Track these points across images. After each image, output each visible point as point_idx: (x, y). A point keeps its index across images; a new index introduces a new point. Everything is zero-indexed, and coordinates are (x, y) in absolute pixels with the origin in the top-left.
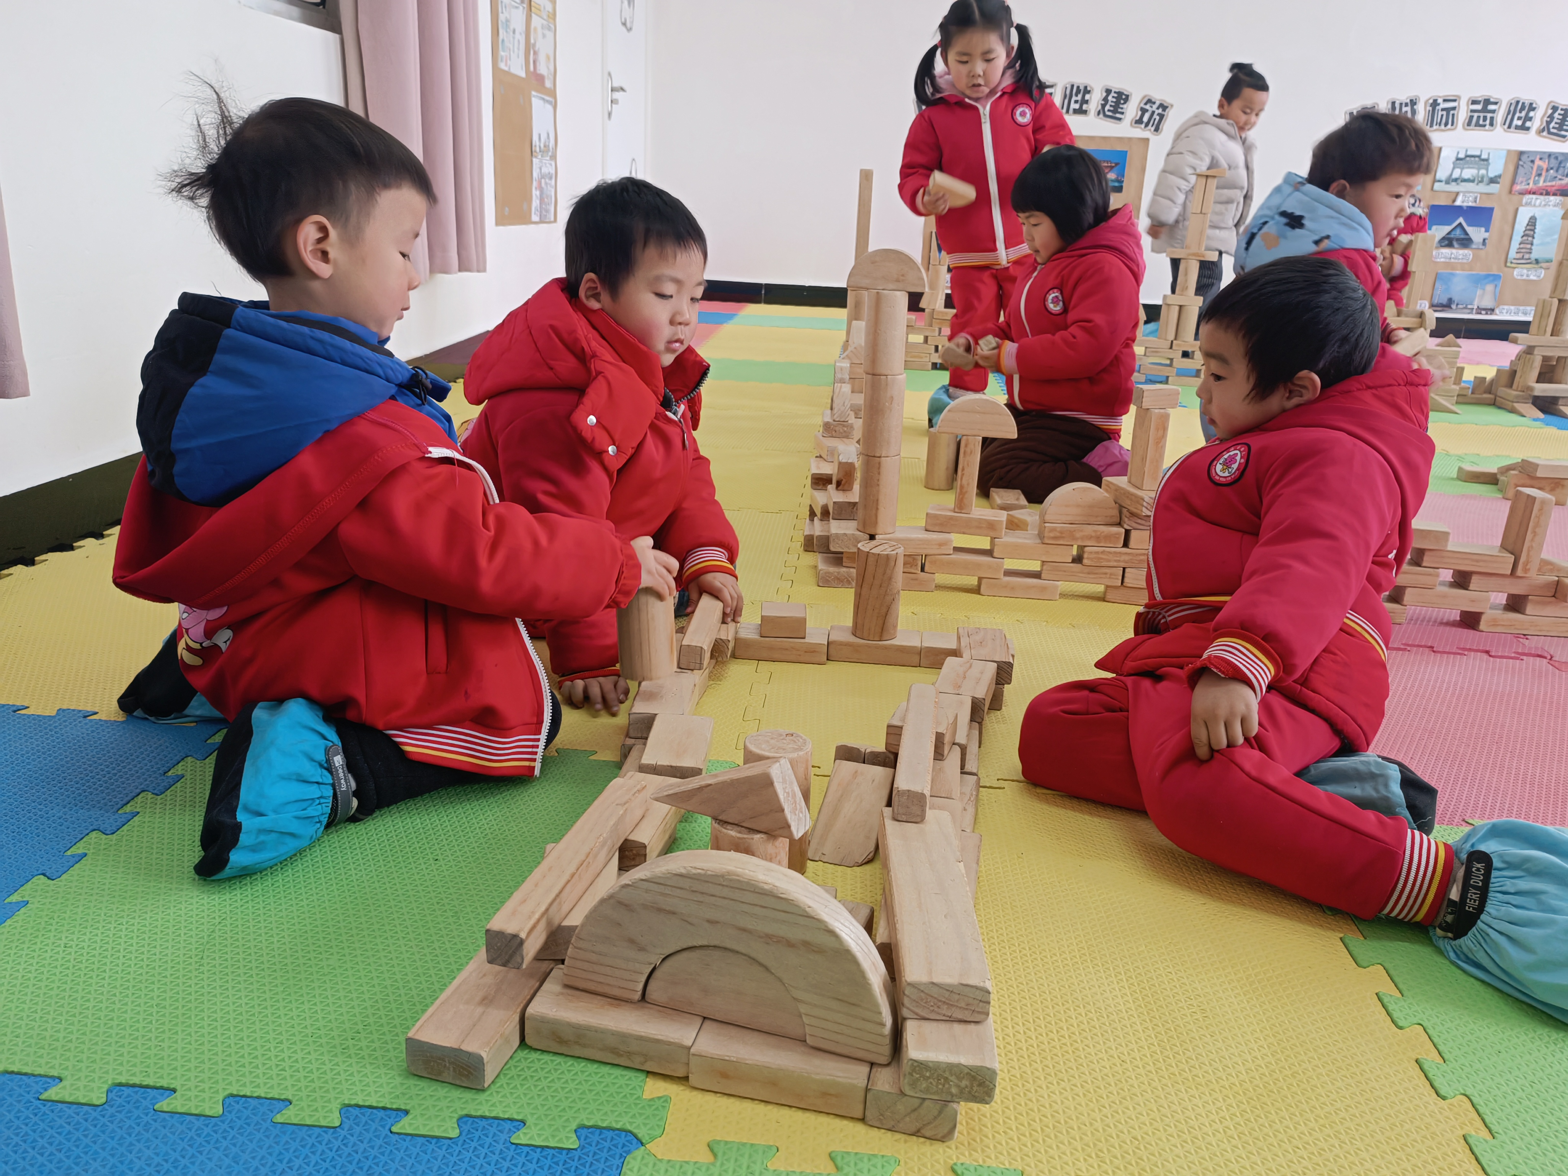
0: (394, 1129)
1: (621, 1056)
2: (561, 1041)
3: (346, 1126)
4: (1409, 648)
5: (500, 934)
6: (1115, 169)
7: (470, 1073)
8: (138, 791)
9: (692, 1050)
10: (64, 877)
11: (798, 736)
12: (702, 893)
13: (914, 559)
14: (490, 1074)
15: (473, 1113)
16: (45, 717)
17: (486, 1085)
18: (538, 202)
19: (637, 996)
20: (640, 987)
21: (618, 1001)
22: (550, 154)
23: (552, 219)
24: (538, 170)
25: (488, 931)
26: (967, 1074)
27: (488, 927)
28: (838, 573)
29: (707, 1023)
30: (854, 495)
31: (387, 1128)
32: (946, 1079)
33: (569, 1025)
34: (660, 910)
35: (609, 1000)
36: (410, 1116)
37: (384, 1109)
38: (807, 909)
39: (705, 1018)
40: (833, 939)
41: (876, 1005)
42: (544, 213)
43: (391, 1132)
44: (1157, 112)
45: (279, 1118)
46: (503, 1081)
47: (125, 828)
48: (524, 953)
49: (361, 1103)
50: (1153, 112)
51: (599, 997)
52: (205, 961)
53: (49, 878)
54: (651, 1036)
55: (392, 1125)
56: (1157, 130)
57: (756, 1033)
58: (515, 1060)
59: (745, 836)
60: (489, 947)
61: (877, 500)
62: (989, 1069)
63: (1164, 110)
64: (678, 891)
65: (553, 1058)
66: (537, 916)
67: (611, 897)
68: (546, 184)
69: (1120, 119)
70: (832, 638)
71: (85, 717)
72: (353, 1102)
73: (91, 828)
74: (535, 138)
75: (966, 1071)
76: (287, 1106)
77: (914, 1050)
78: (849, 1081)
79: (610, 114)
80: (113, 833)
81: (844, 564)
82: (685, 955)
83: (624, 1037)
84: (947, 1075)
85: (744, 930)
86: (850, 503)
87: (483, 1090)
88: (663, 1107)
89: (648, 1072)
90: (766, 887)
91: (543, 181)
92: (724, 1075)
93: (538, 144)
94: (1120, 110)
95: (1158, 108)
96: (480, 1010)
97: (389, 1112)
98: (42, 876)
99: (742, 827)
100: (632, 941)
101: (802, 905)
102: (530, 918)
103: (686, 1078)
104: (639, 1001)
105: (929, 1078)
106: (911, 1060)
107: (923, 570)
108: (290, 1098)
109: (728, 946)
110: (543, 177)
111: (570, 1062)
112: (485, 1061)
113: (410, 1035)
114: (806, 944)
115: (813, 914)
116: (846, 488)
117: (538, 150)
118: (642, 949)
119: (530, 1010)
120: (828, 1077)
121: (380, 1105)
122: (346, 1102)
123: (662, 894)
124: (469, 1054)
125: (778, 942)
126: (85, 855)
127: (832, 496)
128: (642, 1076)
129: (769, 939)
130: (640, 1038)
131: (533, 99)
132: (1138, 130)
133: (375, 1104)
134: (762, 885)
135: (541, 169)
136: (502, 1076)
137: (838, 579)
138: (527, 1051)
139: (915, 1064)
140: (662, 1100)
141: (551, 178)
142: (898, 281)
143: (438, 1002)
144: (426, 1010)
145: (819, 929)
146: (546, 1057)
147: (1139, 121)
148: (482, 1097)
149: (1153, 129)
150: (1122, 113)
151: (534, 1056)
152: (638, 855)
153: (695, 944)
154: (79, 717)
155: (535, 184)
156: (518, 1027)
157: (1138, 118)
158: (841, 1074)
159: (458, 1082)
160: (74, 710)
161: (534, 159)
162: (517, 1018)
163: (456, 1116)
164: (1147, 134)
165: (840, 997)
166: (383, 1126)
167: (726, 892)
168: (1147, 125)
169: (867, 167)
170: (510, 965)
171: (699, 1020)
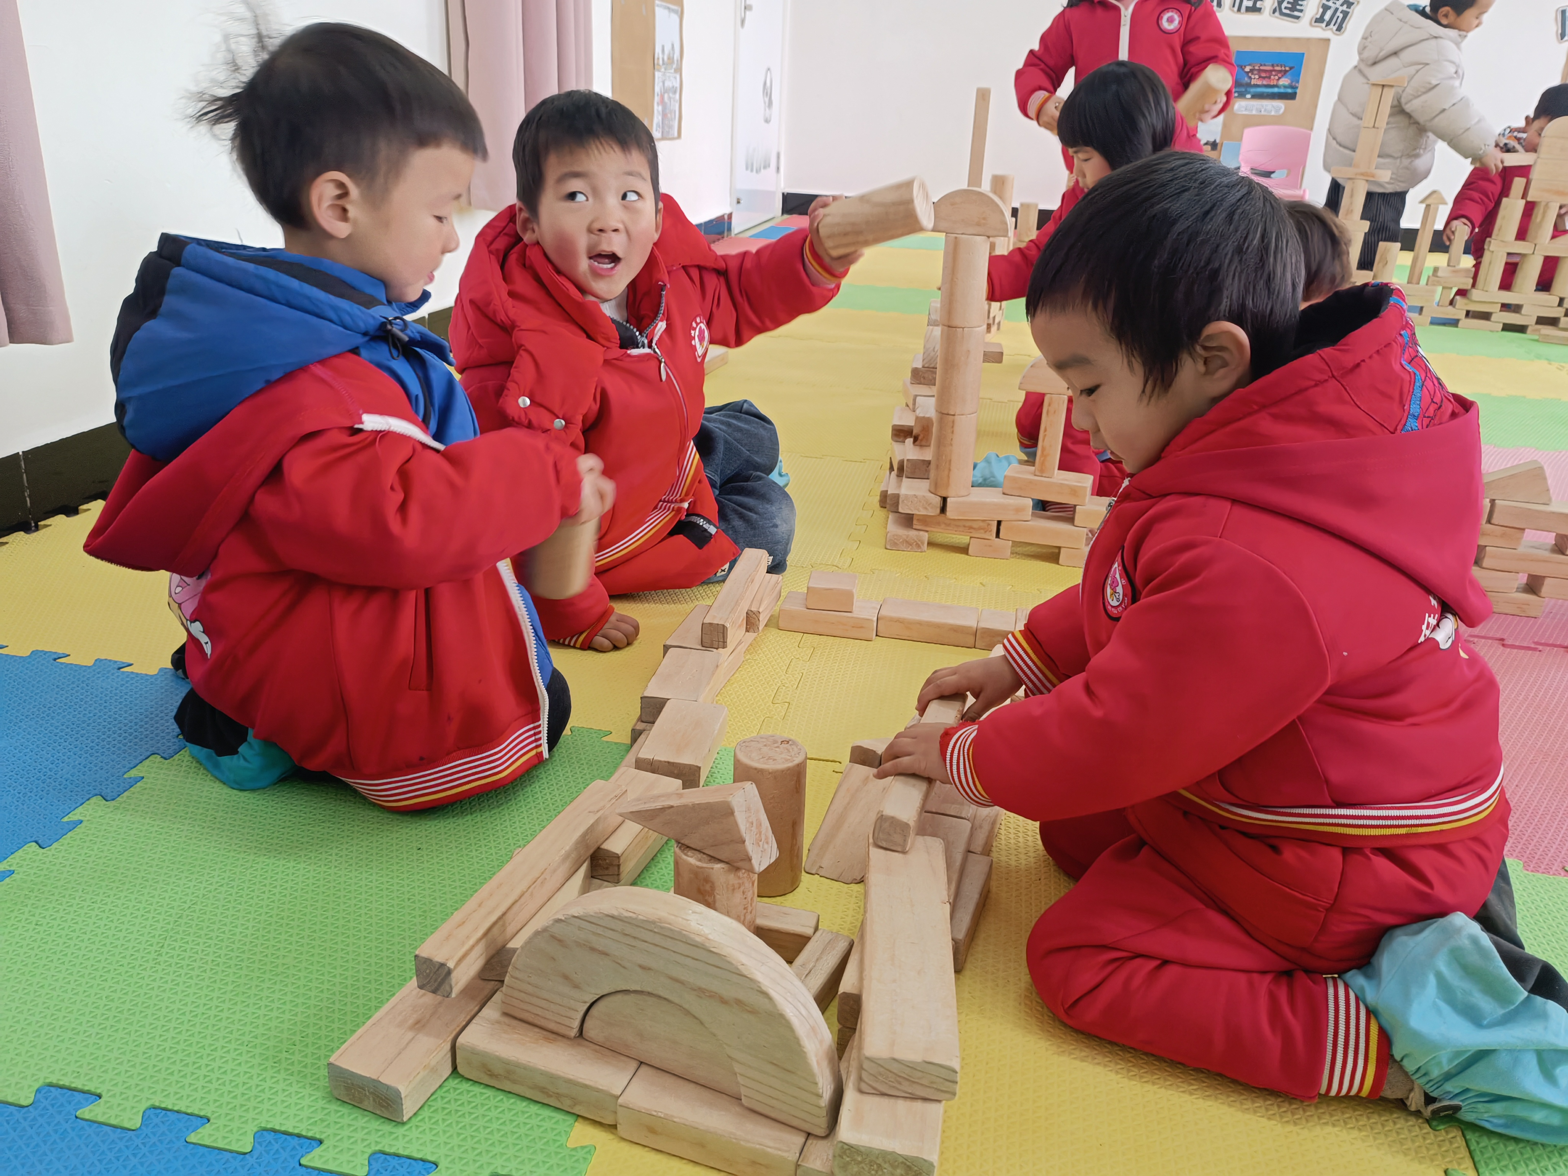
0: (303, 1162)
1: (551, 1096)
2: (492, 1075)
3: (256, 1154)
4: (1540, 648)
5: (428, 961)
6: (1288, 74)
7: (389, 1105)
8: (149, 753)
9: (620, 1101)
10: (55, 845)
11: (795, 743)
12: (635, 938)
13: (989, 525)
14: (409, 1108)
15: (387, 1150)
16: (81, 667)
17: (405, 1119)
18: (660, 118)
19: (574, 1033)
20: (576, 1024)
21: (554, 1035)
22: (674, 66)
23: (676, 134)
24: (661, 84)
25: (416, 956)
26: (902, 1163)
27: (417, 953)
28: (908, 536)
29: (644, 1069)
30: (927, 454)
31: (297, 1159)
32: (879, 1166)
33: (499, 1059)
34: (593, 949)
35: (545, 1033)
36: (323, 1147)
37: (299, 1136)
38: (740, 967)
39: (641, 1063)
40: (766, 1000)
41: (813, 1075)
42: (666, 129)
43: (300, 1165)
44: (1341, 9)
45: (193, 1138)
46: (426, 1113)
47: (126, 794)
48: (453, 982)
49: (277, 1128)
50: (1337, 9)
51: (537, 1030)
52: (164, 951)
53: (40, 846)
54: (580, 1080)
55: (302, 1156)
56: (1339, 29)
57: (692, 1086)
58: (445, 1089)
59: (705, 865)
60: (419, 972)
61: (950, 461)
62: (925, 1161)
63: (1349, 7)
64: (611, 932)
65: (484, 1091)
66: (471, 942)
67: (545, 930)
68: (670, 98)
69: (1298, 18)
70: (882, 613)
71: (119, 669)
72: (269, 1126)
73: (94, 792)
74: (658, 50)
75: (901, 1160)
76: (203, 1124)
77: (846, 1132)
78: (780, 1153)
79: (743, 22)
80: (113, 800)
81: (914, 527)
82: (619, 997)
83: (553, 1078)
84: (880, 1161)
85: (677, 980)
86: (924, 461)
87: (403, 1124)
88: (585, 1159)
89: (578, 1116)
90: (698, 939)
91: (666, 96)
92: (652, 1130)
93: (661, 56)
94: (1298, 7)
95: (1342, 5)
96: (410, 1035)
97: (303, 1141)
98: (34, 844)
99: (704, 853)
100: (566, 977)
101: (734, 962)
102: (463, 944)
103: (614, 1127)
104: (575, 1037)
105: (860, 1162)
106: (841, 1142)
107: (998, 535)
108: (209, 1115)
109: (661, 994)
110: (666, 90)
111: (501, 1096)
112: (403, 1096)
113: (332, 1060)
114: (739, 1002)
115: (746, 973)
116: (923, 443)
117: (661, 62)
118: (576, 986)
119: (460, 1040)
120: (758, 1146)
121: (296, 1131)
122: (263, 1125)
123: (594, 933)
124: (388, 1087)
125: (710, 997)
126: (81, 822)
127: (908, 451)
128: (570, 1120)
129: (700, 992)
130: (569, 1081)
131: (657, 9)
132: (1319, 29)
133: (291, 1130)
134: (692, 936)
135: (664, 83)
136: (426, 1108)
137: (907, 542)
138: (460, 1079)
139: (846, 1147)
140: (586, 1150)
141: (675, 92)
142: (978, 224)
143: (369, 1023)
144: (355, 1031)
145: (752, 989)
146: (477, 1089)
147: (1320, 20)
148: (401, 1130)
149: (1335, 28)
150: (1301, 11)
151: (465, 1086)
152: (611, 865)
153: (628, 988)
154: (114, 669)
155: (657, 99)
156: (449, 1055)
157: (1318, 16)
158: (771, 1144)
159: (378, 1112)
160: (110, 661)
161: (657, 73)
162: (448, 1046)
163: (369, 1151)
164: (1327, 33)
165: (775, 1062)
166: (293, 1157)
167: (657, 939)
168: (1328, 24)
169: (983, 85)
170: (439, 993)
171: (634, 1065)
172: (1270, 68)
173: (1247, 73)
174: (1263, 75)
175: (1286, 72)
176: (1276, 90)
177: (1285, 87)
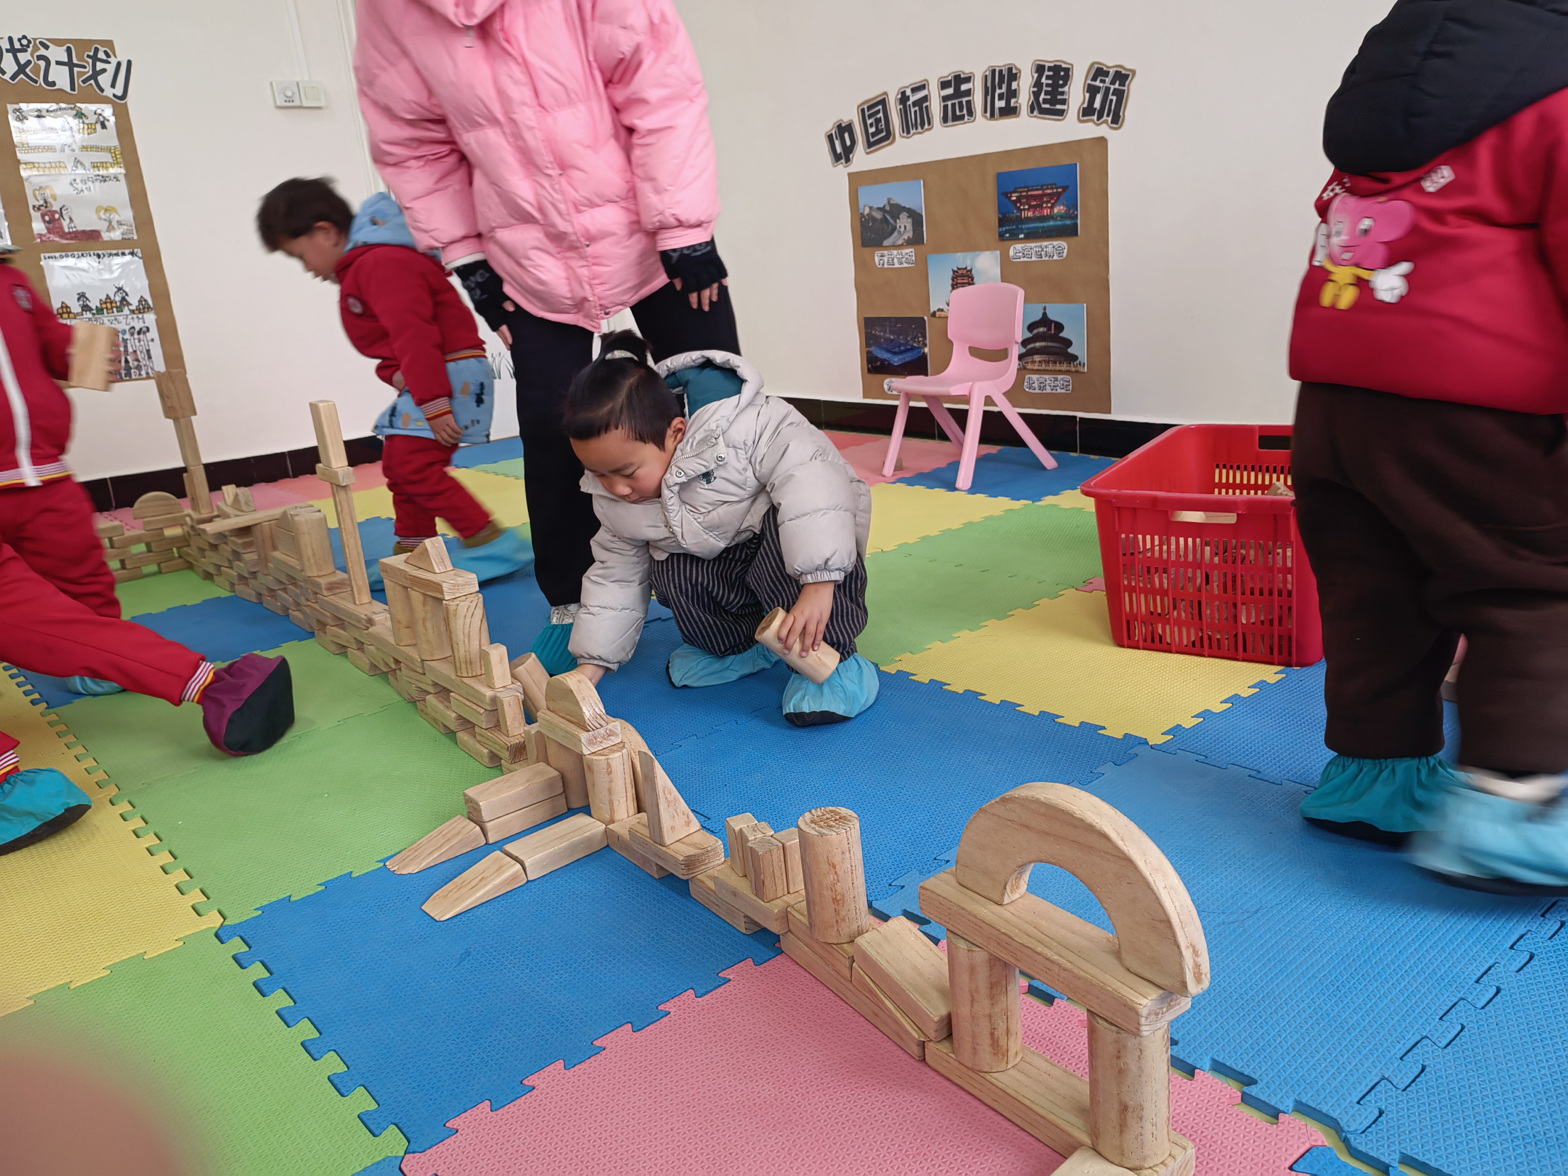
6: (1062, 197)
44: (1112, 87)
50: (1108, 89)
56: (1116, 120)
69: (1061, 113)
94: (1060, 97)
95: (1113, 82)
132: (1090, 125)
147: (1089, 111)
149: (1110, 119)
150: (1064, 102)
157: (1085, 105)
164: (1101, 129)
168: (1100, 115)
172: (1040, 192)
173: (1015, 202)
174: (1034, 203)
175: (1059, 195)
176: (1052, 223)
177: (1063, 217)
